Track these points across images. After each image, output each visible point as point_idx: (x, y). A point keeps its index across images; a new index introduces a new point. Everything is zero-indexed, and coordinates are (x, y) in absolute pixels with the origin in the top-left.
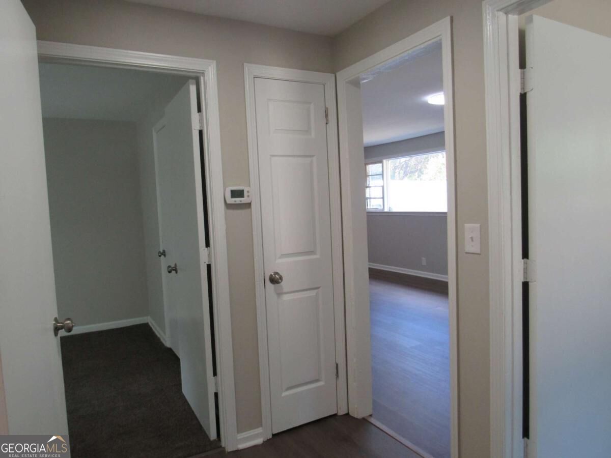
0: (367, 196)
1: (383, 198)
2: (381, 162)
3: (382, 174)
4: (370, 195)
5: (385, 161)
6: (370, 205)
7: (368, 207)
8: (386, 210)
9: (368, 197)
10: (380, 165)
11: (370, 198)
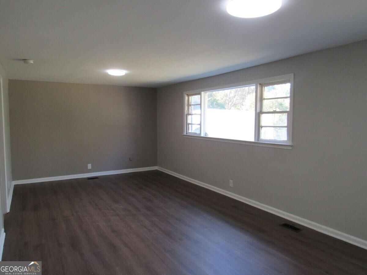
0: (189, 121)
1: (200, 124)
2: (199, 94)
3: (201, 104)
4: (191, 121)
5: (203, 93)
6: (192, 130)
7: (190, 131)
8: (202, 135)
9: (190, 123)
10: (199, 96)
11: (191, 124)
